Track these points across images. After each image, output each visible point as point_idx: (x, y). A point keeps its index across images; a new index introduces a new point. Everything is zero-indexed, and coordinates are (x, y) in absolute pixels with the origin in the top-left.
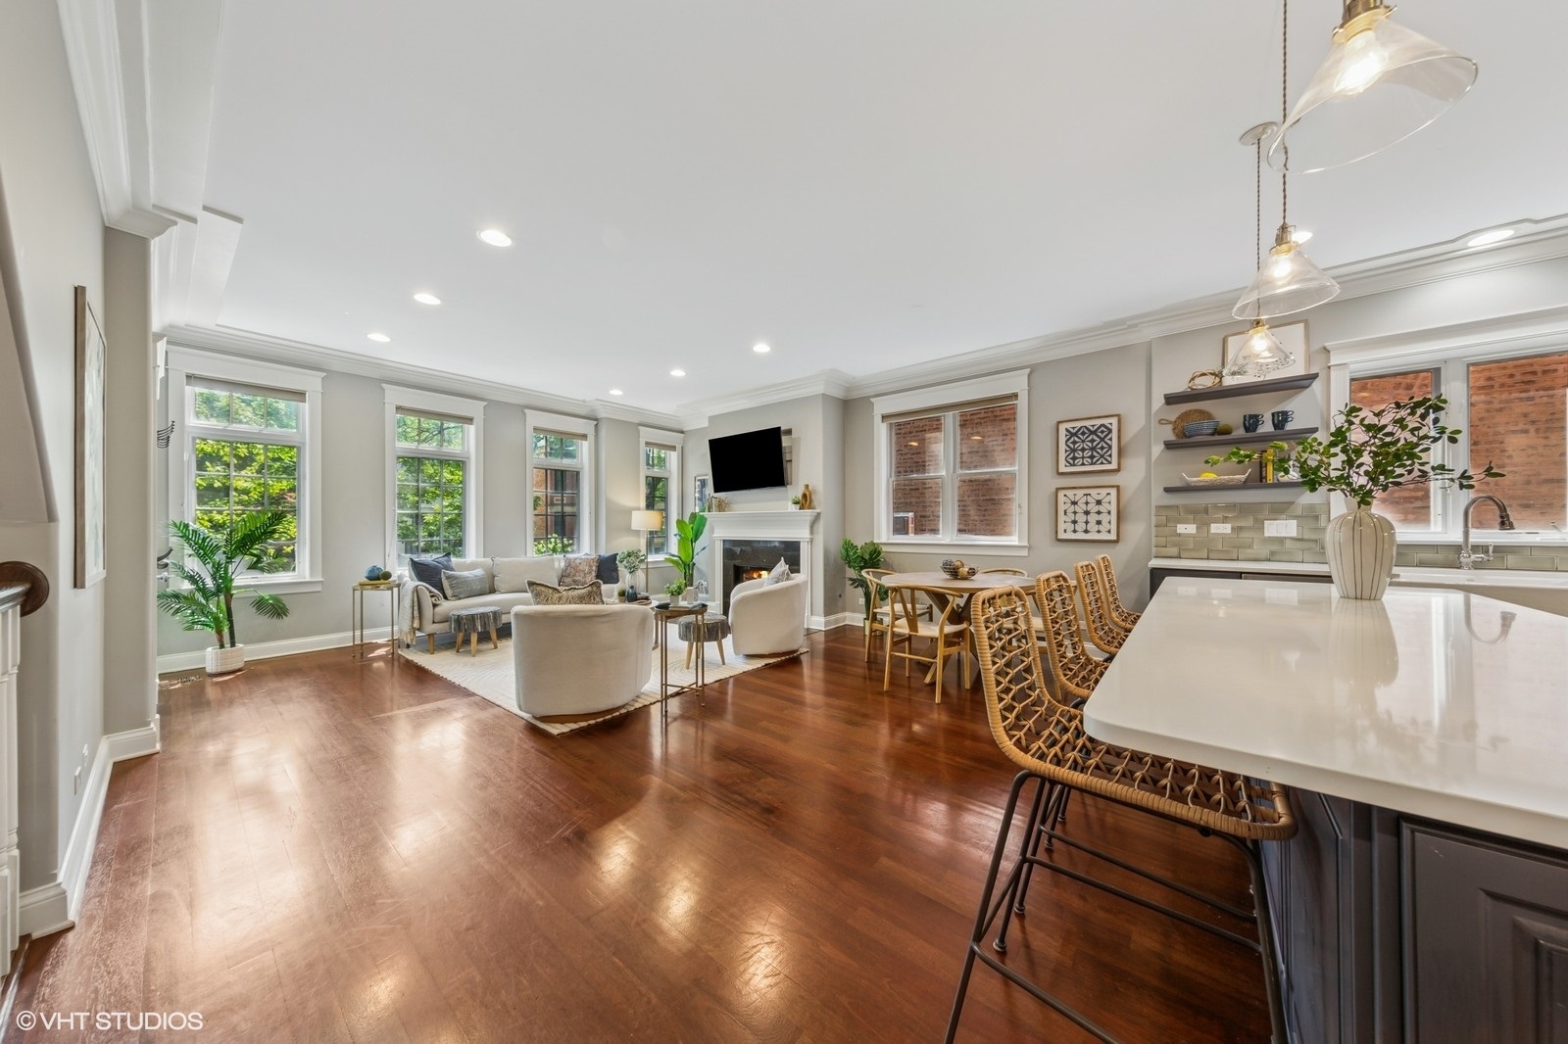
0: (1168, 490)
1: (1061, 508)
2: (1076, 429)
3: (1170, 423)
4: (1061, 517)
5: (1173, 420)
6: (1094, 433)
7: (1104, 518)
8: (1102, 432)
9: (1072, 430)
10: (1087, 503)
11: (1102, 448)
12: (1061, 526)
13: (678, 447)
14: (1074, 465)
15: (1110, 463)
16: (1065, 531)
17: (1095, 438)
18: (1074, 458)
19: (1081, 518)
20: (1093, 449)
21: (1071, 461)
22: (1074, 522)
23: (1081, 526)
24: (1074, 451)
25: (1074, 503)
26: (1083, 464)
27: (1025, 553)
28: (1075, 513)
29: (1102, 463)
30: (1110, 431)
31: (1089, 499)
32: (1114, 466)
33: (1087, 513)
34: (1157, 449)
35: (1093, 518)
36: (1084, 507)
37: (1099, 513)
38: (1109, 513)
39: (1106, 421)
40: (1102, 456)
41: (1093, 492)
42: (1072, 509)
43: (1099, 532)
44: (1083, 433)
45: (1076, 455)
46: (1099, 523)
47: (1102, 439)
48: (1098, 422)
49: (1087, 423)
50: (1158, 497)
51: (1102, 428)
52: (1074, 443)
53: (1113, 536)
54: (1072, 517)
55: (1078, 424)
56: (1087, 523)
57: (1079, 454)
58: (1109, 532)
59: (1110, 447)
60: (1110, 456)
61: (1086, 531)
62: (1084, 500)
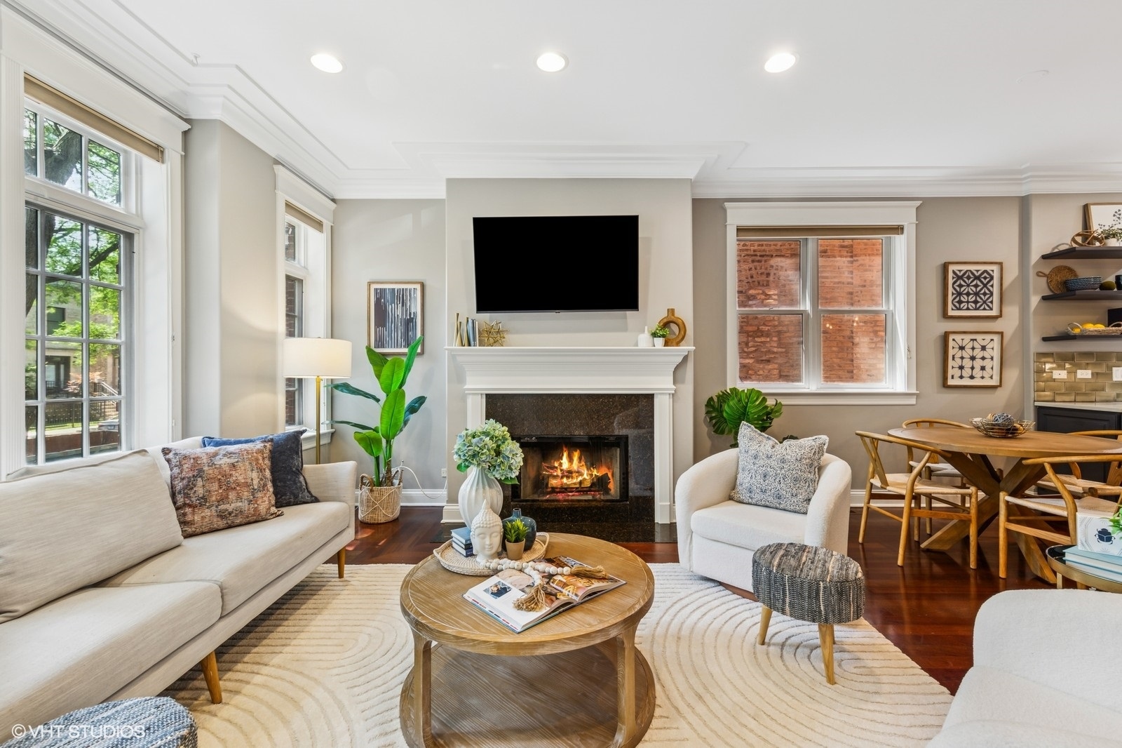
0: (1045, 339)
1: (951, 352)
2: (962, 273)
3: (1045, 275)
4: (951, 363)
5: (1047, 273)
6: (977, 278)
7: (987, 363)
8: (985, 278)
9: (958, 273)
10: (973, 348)
11: (985, 294)
12: (950, 372)
13: (327, 224)
14: (959, 309)
15: (991, 309)
16: (953, 377)
17: (979, 283)
18: (960, 302)
19: (967, 363)
20: (976, 294)
21: (957, 305)
22: (961, 368)
23: (967, 372)
24: (960, 294)
25: (962, 348)
26: (968, 309)
27: (913, 401)
28: (962, 358)
29: (984, 309)
30: (992, 278)
31: (976, 345)
32: (994, 313)
33: (973, 358)
34: (1035, 300)
35: (978, 363)
36: (970, 352)
37: (983, 358)
38: (992, 358)
39: (988, 268)
40: (985, 302)
41: (979, 337)
42: (959, 354)
43: (983, 378)
44: (969, 278)
45: (962, 299)
46: (983, 368)
47: (985, 285)
48: (982, 268)
49: (973, 268)
50: (1035, 345)
51: (985, 274)
52: (960, 286)
53: (995, 382)
54: (959, 362)
55: (965, 268)
56: (973, 368)
57: (964, 298)
58: (991, 377)
59: (992, 294)
60: (992, 302)
61: (972, 377)
62: (970, 345)
